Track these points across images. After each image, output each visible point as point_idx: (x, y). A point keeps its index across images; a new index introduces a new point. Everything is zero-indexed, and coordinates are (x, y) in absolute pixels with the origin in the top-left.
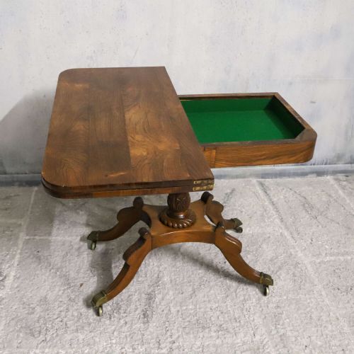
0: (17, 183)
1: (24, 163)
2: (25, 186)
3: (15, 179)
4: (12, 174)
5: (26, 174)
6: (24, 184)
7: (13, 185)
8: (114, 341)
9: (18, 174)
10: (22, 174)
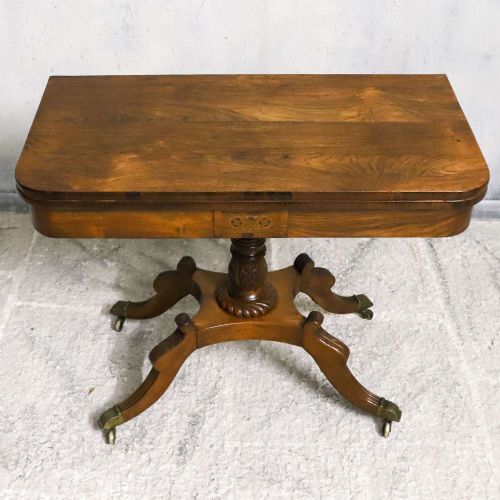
0: (13, 208)
8: (126, 489)
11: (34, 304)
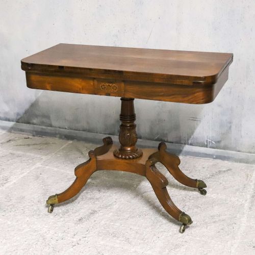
0: (58, 136)
1: (65, 119)
2: (63, 139)
3: (57, 132)
4: (56, 127)
5: (66, 129)
6: (63, 137)
7: (56, 137)
8: (46, 227)
9: (60, 128)
10: (63, 128)
11: (47, 167)
